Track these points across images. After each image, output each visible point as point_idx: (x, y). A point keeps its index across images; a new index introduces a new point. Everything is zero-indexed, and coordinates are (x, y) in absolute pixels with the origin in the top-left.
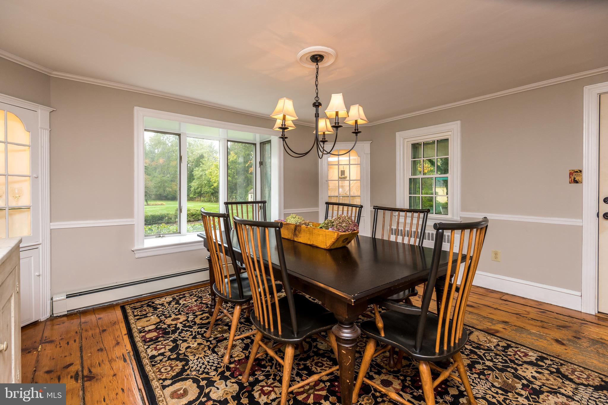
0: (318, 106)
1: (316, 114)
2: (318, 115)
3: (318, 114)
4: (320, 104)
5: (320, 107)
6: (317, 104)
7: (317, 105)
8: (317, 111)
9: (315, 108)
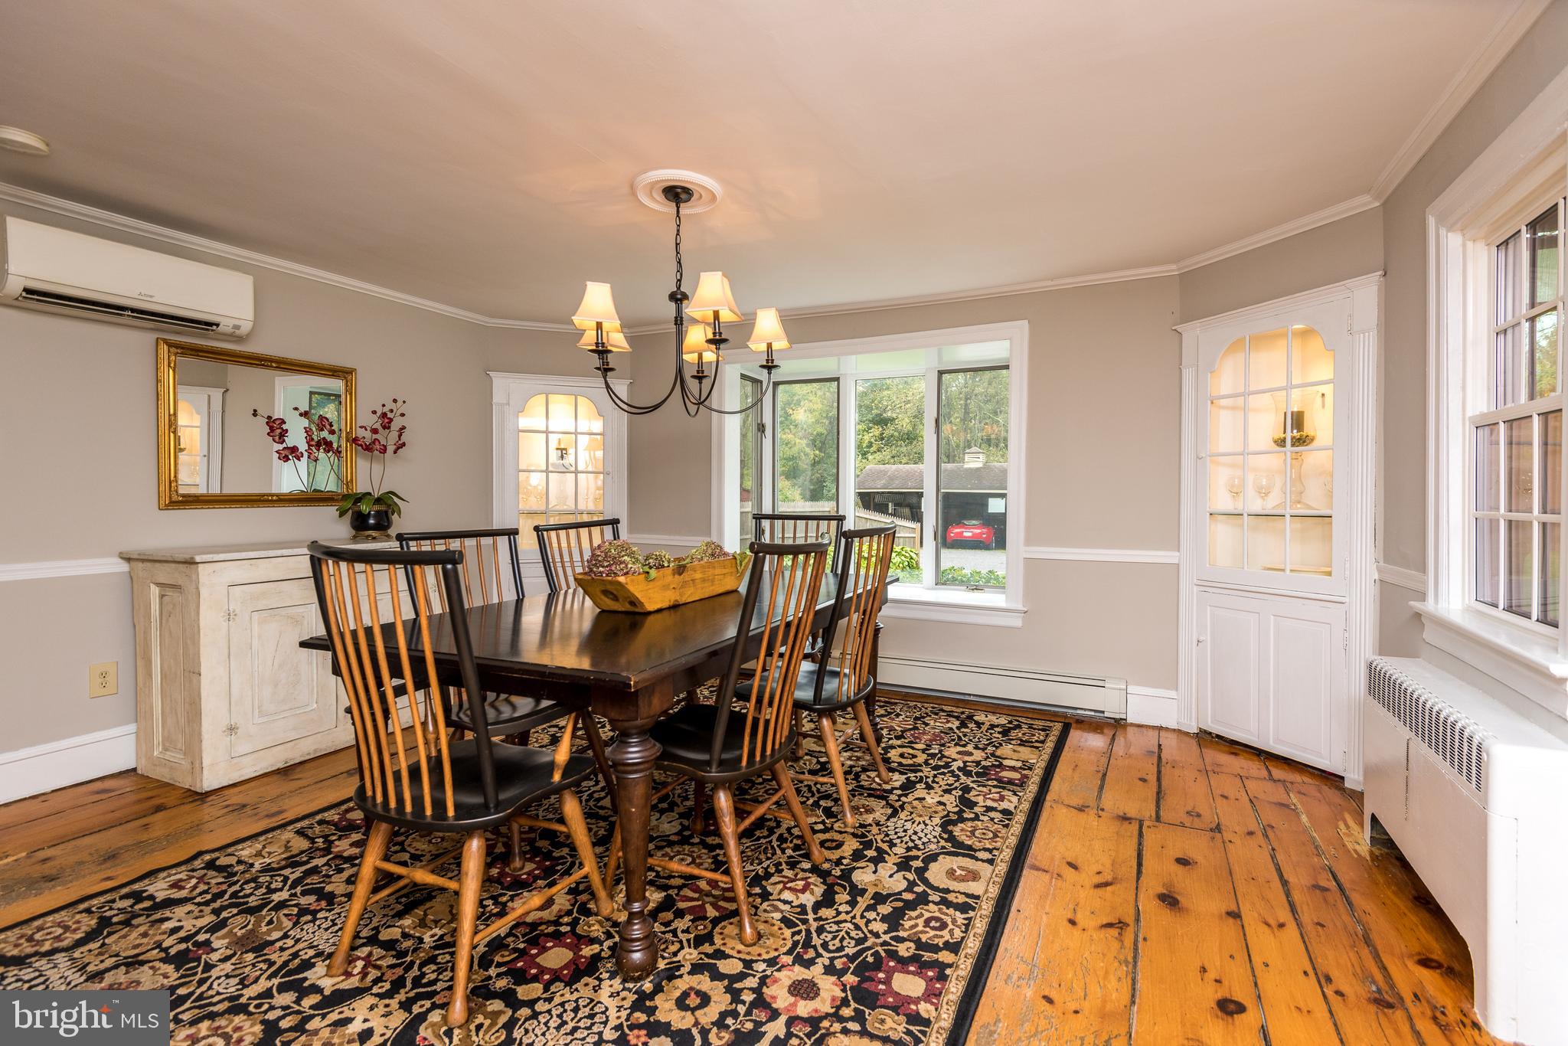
0: (681, 300)
1: (676, 318)
2: (682, 320)
3: (682, 318)
4: (685, 297)
5: (685, 302)
6: (679, 296)
7: (678, 298)
8: (679, 311)
9: (673, 305)
